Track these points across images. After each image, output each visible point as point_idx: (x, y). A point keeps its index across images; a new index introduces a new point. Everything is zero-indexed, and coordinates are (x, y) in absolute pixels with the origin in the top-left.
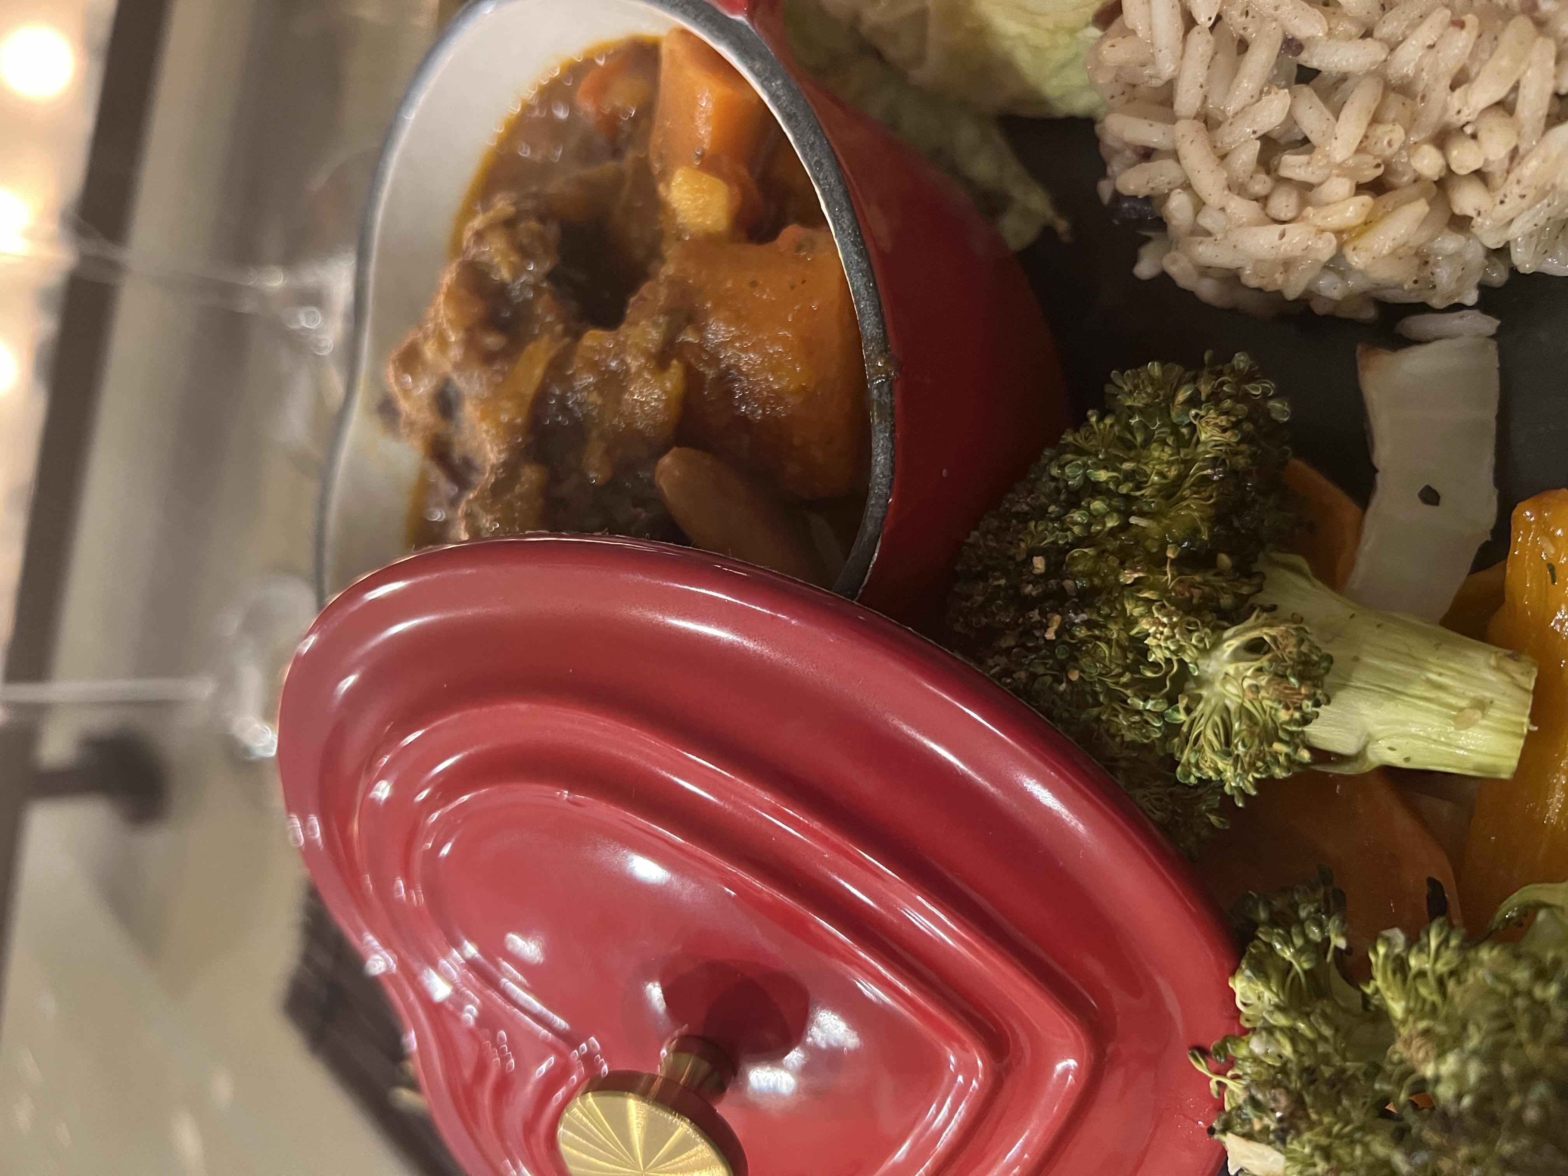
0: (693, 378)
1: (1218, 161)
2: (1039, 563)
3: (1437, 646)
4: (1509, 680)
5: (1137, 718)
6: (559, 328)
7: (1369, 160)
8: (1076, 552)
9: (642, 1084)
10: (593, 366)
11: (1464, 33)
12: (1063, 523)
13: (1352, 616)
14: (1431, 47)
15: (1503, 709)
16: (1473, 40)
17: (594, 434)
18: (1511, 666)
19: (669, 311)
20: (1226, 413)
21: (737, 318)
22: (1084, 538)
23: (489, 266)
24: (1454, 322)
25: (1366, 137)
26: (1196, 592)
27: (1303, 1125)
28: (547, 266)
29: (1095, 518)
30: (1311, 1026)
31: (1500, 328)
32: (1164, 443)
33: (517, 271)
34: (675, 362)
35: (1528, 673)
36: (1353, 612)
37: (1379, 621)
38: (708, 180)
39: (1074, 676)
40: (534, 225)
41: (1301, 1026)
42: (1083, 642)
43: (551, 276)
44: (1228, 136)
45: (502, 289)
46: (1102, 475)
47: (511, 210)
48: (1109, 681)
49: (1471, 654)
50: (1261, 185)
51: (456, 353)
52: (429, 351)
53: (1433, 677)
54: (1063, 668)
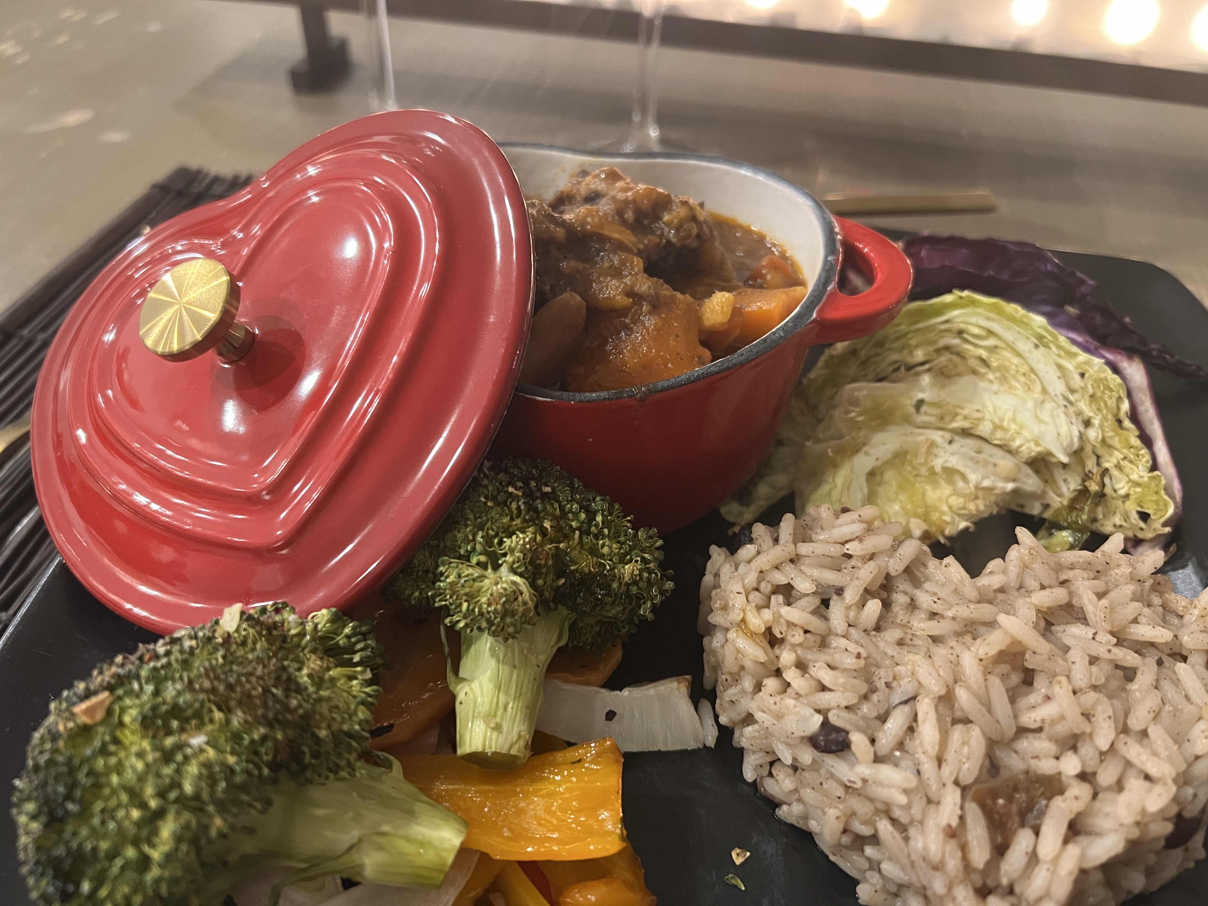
0: (624, 312)
1: (775, 565)
2: (548, 489)
3: (527, 707)
4: (515, 740)
5: (471, 538)
6: (642, 247)
7: (784, 629)
8: (556, 505)
9: (234, 302)
10: (623, 263)
11: (854, 660)
12: (571, 501)
13: (539, 666)
14: (846, 650)
15: (497, 739)
16: (852, 667)
17: (587, 266)
18: (522, 743)
19: (657, 296)
20: (640, 575)
21: (658, 330)
22: (564, 511)
23: (670, 211)
24: (710, 721)
25: (796, 625)
26: (543, 562)
27: (258, 628)
28: (674, 240)
29: (576, 515)
30: (308, 642)
31: (710, 748)
32: (620, 549)
33: (668, 224)
34: (631, 300)
35: (519, 751)
36: (541, 666)
37: (537, 679)
38: (728, 310)
39: (490, 504)
40: (695, 231)
41: (308, 637)
42: (509, 509)
43: (669, 242)
44: (789, 568)
45: (659, 218)
46: (599, 518)
47: (701, 218)
48: (489, 524)
49: (526, 723)
50: (765, 587)
51: (621, 196)
52: (620, 184)
53: (511, 705)
54: (494, 499)
